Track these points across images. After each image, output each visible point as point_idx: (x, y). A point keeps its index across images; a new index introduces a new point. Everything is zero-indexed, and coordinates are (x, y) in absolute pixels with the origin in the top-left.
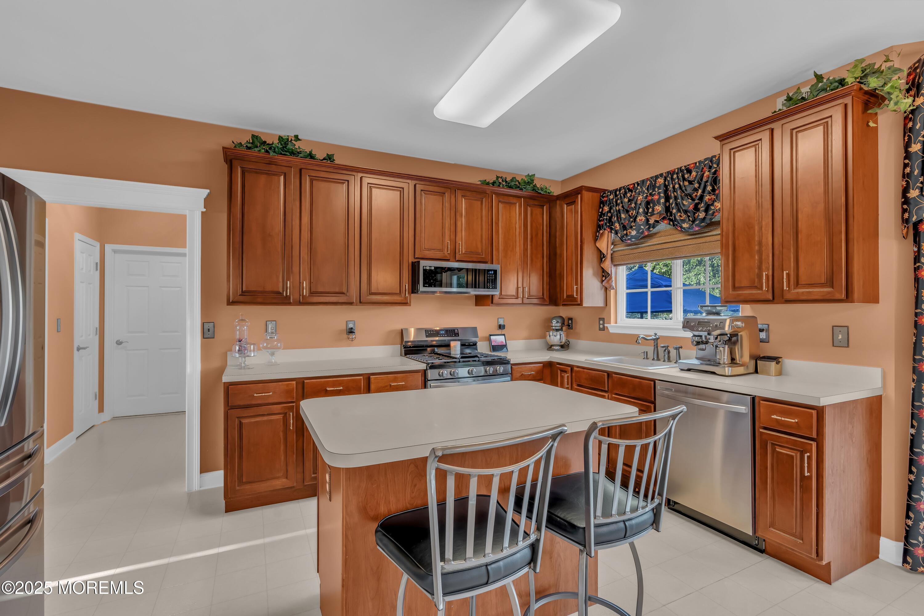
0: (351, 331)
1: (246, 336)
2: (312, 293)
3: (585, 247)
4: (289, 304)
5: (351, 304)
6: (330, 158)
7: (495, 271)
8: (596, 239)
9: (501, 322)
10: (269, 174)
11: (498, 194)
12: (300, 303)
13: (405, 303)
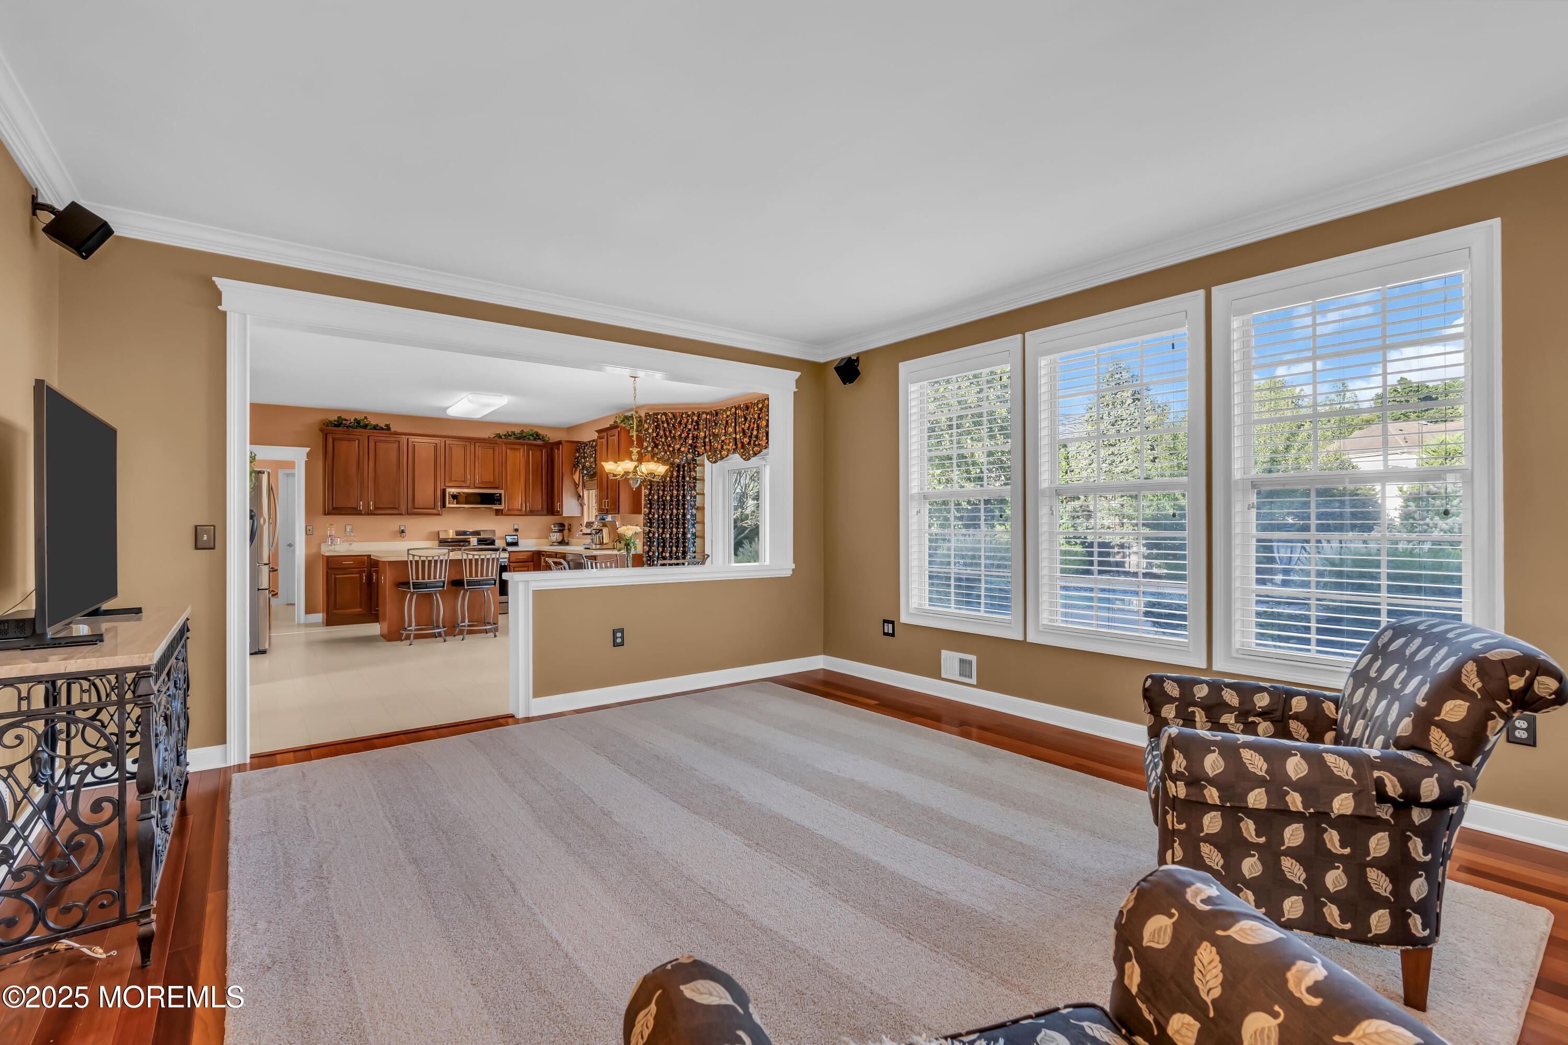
0: (403, 532)
1: (333, 533)
2: (376, 508)
3: (565, 478)
4: (361, 514)
5: (402, 514)
6: (388, 427)
7: (500, 494)
8: (572, 474)
9: (516, 527)
10: (349, 440)
11: (506, 444)
12: (368, 514)
13: (439, 514)
